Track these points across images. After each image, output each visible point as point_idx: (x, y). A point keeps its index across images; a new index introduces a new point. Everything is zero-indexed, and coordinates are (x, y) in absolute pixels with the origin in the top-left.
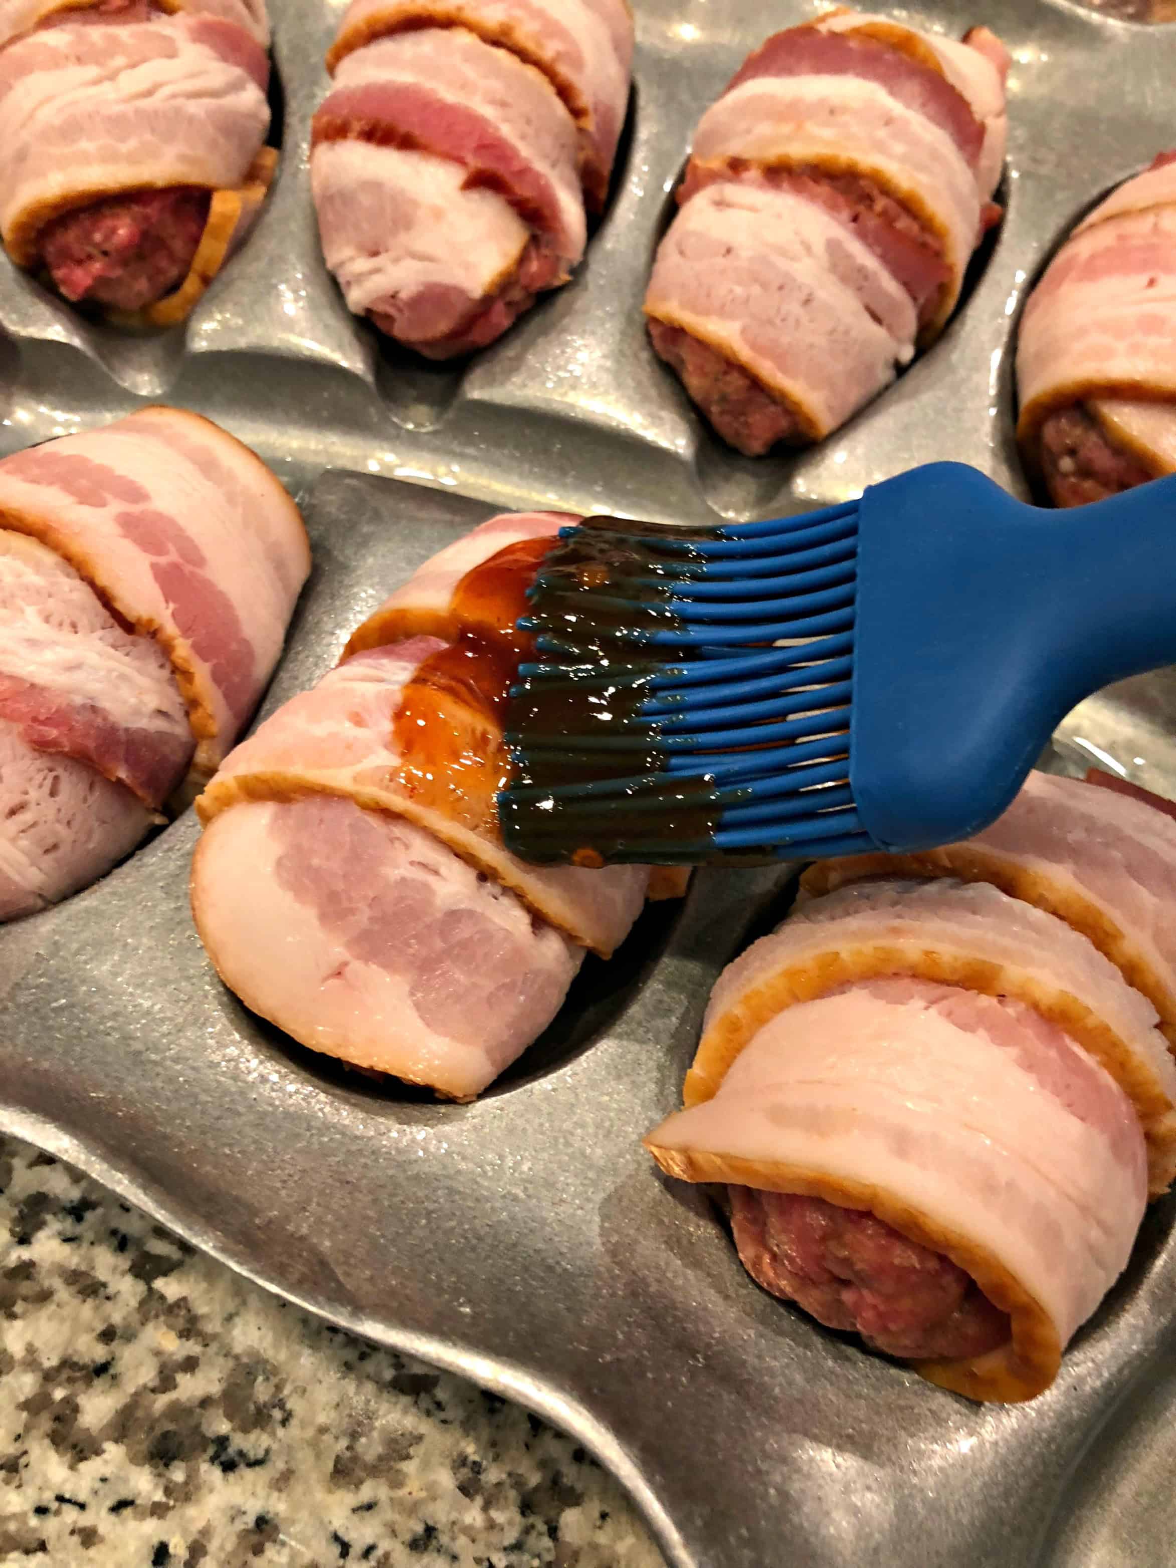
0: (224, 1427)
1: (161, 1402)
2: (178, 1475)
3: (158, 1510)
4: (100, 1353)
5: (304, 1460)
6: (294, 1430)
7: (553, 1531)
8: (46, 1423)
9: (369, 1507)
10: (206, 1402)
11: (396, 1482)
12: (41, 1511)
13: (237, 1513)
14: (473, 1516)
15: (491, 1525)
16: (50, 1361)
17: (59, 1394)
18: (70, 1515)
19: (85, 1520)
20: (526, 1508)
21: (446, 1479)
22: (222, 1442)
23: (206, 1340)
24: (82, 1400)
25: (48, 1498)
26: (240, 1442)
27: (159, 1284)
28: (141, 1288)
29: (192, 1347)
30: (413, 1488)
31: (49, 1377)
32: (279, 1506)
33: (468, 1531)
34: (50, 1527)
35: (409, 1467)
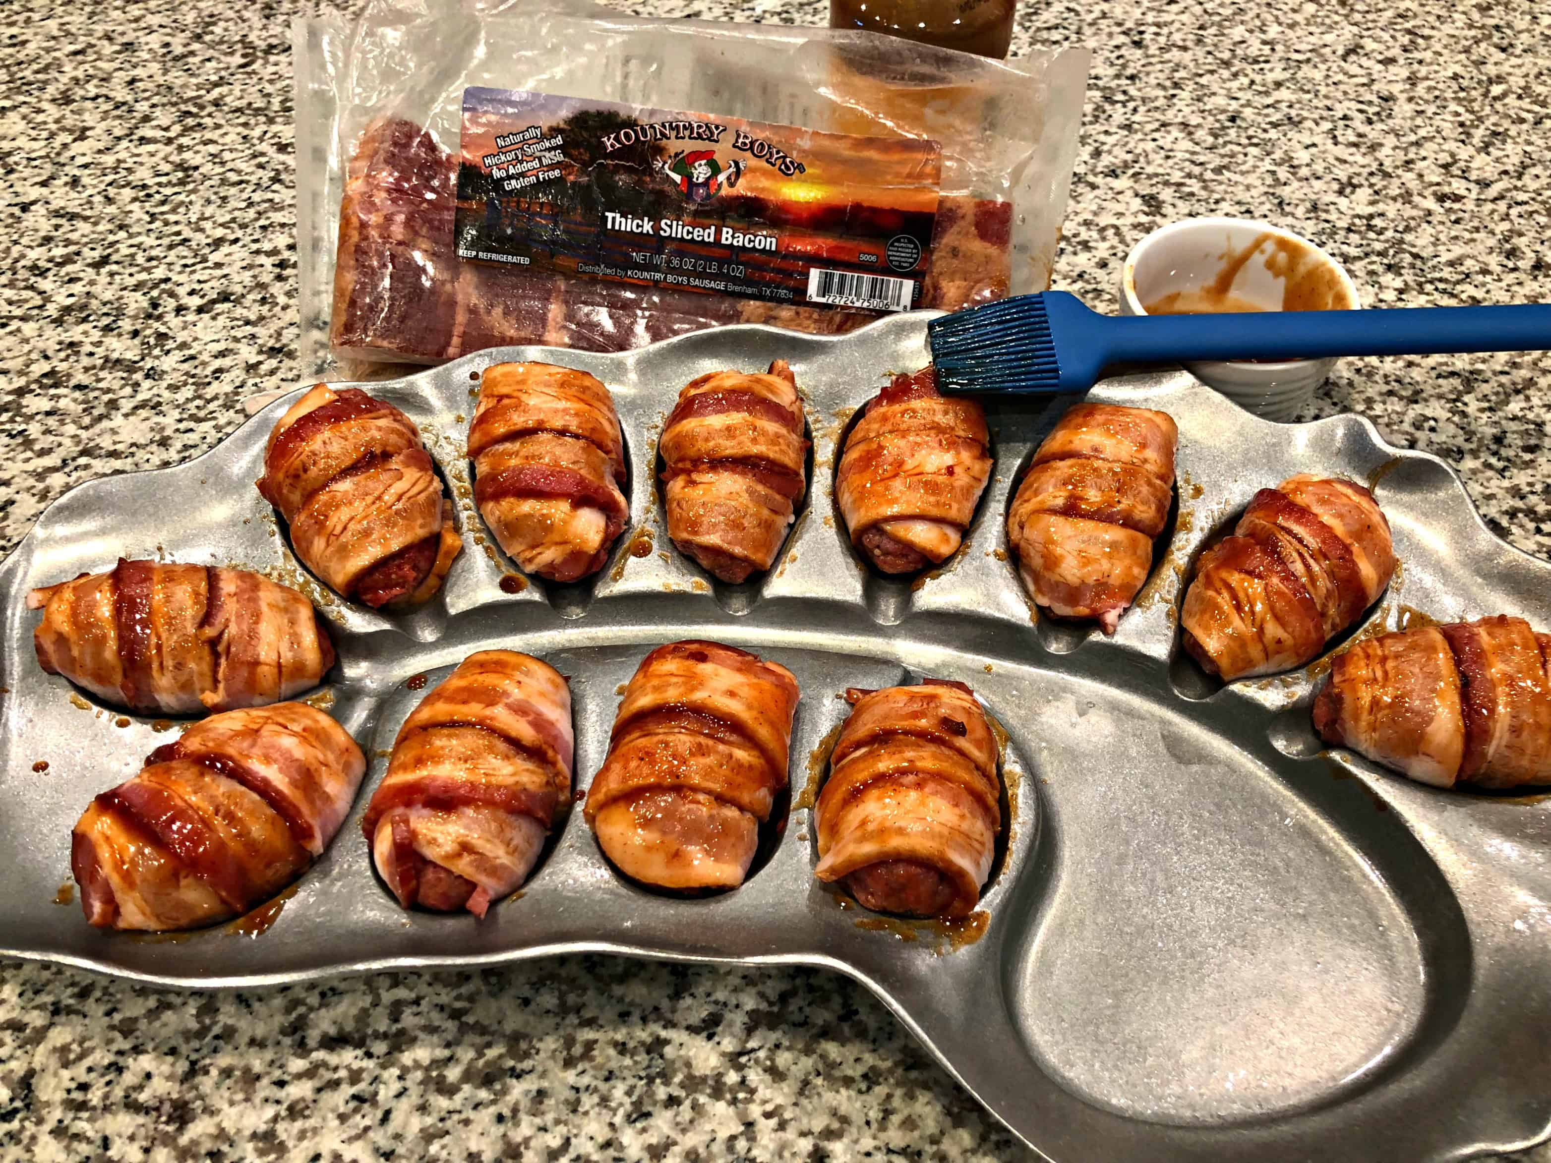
0: (511, 1063)
1: (481, 1062)
2: (498, 1086)
3: (494, 1102)
4: (447, 1053)
5: (550, 1064)
6: (542, 1054)
7: (662, 1056)
8: (432, 1087)
9: (583, 1072)
10: (501, 1056)
11: (592, 1059)
12: (442, 1120)
13: (527, 1092)
14: (628, 1061)
15: (636, 1063)
16: (426, 1062)
17: (434, 1074)
18: (456, 1117)
19: (463, 1116)
20: (648, 1053)
21: (612, 1052)
22: (513, 1069)
23: (493, 1034)
24: (446, 1073)
25: (443, 1114)
26: (520, 1066)
27: (464, 1019)
28: (456, 1023)
29: (487, 1038)
30: (599, 1060)
31: (427, 1069)
32: (545, 1084)
33: (627, 1067)
34: (448, 1124)
35: (595, 1053)
